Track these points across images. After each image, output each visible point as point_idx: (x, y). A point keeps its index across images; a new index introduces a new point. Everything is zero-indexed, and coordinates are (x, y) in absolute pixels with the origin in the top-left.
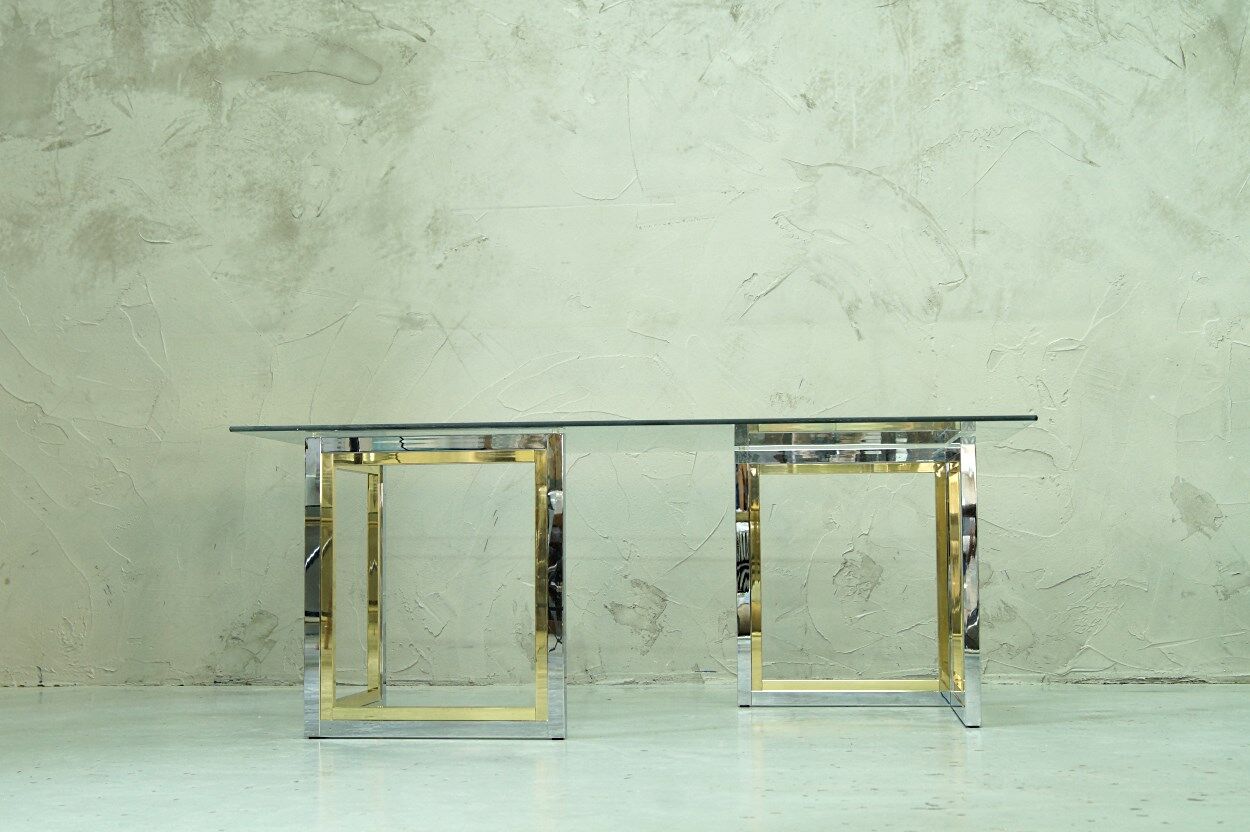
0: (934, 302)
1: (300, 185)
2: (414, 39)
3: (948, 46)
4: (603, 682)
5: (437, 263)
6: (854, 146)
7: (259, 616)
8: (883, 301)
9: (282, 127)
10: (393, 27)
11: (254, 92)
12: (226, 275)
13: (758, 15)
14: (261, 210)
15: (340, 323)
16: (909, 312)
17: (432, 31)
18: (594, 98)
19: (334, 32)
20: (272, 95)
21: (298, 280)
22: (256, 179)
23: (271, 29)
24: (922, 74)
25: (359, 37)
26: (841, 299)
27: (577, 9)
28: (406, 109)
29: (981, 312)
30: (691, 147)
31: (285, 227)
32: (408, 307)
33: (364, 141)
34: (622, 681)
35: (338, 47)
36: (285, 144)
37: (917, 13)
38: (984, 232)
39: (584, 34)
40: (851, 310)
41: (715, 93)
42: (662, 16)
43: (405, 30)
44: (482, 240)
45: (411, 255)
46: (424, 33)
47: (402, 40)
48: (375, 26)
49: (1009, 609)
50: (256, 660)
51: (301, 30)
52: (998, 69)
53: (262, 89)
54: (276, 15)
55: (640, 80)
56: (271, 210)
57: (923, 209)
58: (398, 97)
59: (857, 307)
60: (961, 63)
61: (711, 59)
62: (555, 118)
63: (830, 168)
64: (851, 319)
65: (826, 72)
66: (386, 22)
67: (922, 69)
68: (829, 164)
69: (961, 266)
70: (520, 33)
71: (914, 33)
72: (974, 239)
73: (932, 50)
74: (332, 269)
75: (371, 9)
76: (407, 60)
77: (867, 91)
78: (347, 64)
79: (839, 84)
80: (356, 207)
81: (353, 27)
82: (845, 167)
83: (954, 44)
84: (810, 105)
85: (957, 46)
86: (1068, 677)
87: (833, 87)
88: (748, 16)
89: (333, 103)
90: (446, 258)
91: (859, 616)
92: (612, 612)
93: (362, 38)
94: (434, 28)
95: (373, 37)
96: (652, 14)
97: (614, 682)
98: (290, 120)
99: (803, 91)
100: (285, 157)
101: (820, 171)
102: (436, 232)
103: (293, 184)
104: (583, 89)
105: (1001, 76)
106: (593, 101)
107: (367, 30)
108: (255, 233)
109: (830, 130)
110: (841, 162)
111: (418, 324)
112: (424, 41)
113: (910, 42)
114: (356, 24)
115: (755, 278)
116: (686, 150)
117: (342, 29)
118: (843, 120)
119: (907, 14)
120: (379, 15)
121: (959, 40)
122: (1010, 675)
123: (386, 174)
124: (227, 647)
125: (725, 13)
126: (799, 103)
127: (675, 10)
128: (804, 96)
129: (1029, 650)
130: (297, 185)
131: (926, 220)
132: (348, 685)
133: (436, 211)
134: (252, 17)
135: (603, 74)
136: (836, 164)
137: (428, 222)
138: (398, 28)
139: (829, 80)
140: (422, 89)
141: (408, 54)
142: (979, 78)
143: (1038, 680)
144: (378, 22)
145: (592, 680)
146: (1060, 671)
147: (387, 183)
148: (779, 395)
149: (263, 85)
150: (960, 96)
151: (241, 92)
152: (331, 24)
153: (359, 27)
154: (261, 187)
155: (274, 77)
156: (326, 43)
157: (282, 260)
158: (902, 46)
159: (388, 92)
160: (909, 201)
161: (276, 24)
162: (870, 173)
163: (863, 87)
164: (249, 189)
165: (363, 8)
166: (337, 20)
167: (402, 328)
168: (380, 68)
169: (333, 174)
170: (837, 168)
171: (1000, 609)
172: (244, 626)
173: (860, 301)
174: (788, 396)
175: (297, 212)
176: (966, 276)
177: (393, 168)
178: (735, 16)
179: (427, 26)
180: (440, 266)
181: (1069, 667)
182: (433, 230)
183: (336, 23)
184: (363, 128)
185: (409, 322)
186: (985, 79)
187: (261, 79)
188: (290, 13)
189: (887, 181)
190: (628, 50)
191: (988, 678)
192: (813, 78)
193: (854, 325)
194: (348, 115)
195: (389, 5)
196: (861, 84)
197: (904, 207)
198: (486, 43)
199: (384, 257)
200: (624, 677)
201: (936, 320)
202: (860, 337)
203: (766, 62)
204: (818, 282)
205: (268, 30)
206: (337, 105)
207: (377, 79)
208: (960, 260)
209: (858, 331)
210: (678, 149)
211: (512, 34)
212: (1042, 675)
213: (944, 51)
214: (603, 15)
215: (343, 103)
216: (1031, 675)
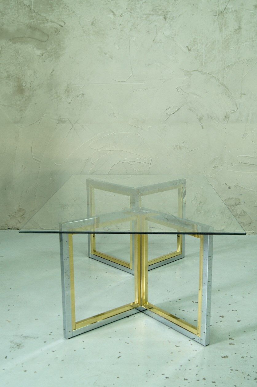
0: (227, 117)
1: (24, 76)
2: (59, 26)
3: (236, 30)
5: (69, 102)
6: (204, 65)
7: (20, 210)
8: (211, 116)
9: (18, 56)
10: (52, 22)
11: (8, 44)
12: (3, 105)
13: (173, 18)
14: (12, 84)
15: (39, 122)
16: (219, 120)
17: (65, 23)
18: (119, 47)
19: (33, 23)
20: (14, 45)
21: (26, 107)
22: (10, 74)
23: (12, 22)
24: (227, 40)
25: (41, 25)
26: (197, 115)
27: (113, 16)
28: (57, 50)
29: (242, 120)
30: (150, 64)
31: (21, 90)
32: (60, 116)
33: (44, 61)
35: (34, 28)
36: (19, 62)
37: (226, 18)
38: (244, 94)
39: (115, 24)
40: (200, 119)
41: (158, 45)
42: (141, 18)
43: (56, 23)
44: (83, 95)
45: (61, 99)
46: (62, 24)
47: (55, 26)
48: (46, 21)
49: (244, 212)
50: (20, 222)
51: (22, 23)
52: (252, 39)
53: (10, 43)
54: (14, 17)
55: (134, 41)
56: (16, 84)
57: (225, 86)
58: (54, 46)
59: (202, 118)
60: (240, 36)
61: (157, 33)
62: (106, 54)
63: (195, 72)
64: (200, 122)
65: (195, 39)
66: (49, 20)
67: (227, 38)
68: (195, 71)
69: (236, 106)
70: (94, 24)
71: (225, 25)
72: (241, 96)
73: (231, 31)
74: (36, 104)
75: (44, 15)
76: (56, 33)
77: (208, 46)
78: (37, 35)
79: (199, 43)
80: (42, 83)
81: (39, 22)
82: (200, 72)
83: (238, 29)
84: (189, 50)
85: (239, 30)
87: (197, 44)
88: (170, 19)
89: (34, 48)
90: (72, 100)
91: (199, 213)
93: (42, 25)
94: (66, 22)
95: (46, 25)
96: (137, 18)
98: (20, 54)
99: (187, 45)
100: (19, 66)
101: (192, 73)
102: (68, 92)
103: (22, 75)
104: (115, 44)
105: (253, 41)
106: (118, 48)
107: (43, 23)
108: (11, 92)
109: (196, 59)
110: (199, 70)
111: (64, 122)
112: (62, 26)
113: (224, 28)
114: (40, 21)
115: (170, 108)
116: (148, 65)
117: (36, 22)
118: (200, 55)
119: (223, 18)
120: (47, 18)
121: (240, 28)
123: (52, 72)
124: (11, 219)
125: (162, 17)
126: (186, 50)
127: (145, 16)
128: (187, 47)
129: (250, 224)
130: (23, 76)
131: (226, 90)
133: (68, 85)
134: (6, 18)
135: (122, 39)
136: (197, 71)
137: (66, 88)
138: (54, 22)
139: (196, 41)
140: (62, 44)
141: (57, 31)
142: (246, 41)
144: (47, 20)
147: (52, 75)
148: (177, 146)
149: (11, 42)
150: (239, 48)
151: (4, 44)
152: (32, 20)
153: (41, 22)
154: (12, 76)
155: (14, 39)
156: (30, 27)
157: (20, 100)
158: (221, 30)
159: (51, 44)
160: (221, 84)
161: (14, 21)
162: (208, 74)
163: (207, 44)
164: (9, 77)
165: (42, 15)
166: (33, 19)
167: (59, 123)
168: (49, 37)
169: (35, 72)
170: (198, 72)
171: (242, 212)
172: (15, 212)
173: (203, 116)
174: (180, 146)
175: (24, 85)
176: (238, 109)
177: (54, 70)
178: (165, 19)
179: (63, 21)
180: (70, 103)
182: (67, 91)
183: (33, 20)
184: (43, 57)
185: (61, 121)
186: (248, 42)
187: (10, 40)
188: (18, 17)
189: (214, 77)
190: (129, 30)
192: (191, 41)
193: (201, 124)
194: (39, 52)
195: (50, 14)
196: (207, 43)
197: (219, 86)
198: (83, 27)
199: (52, 100)
201: (227, 123)
202: (203, 128)
203: (175, 35)
204: (190, 110)
205: (11, 23)
206: (35, 49)
207: (47, 40)
208: (236, 104)
209: (202, 126)
210: (146, 65)
211: (91, 24)
212: (253, 231)
213: (235, 32)
214: (121, 18)
215: (37, 48)
216: (250, 231)
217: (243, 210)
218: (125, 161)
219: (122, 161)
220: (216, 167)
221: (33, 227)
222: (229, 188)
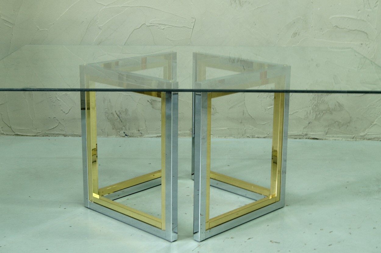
4: (147, 136)
34: (156, 135)
49: (340, 105)
86: (365, 137)
91: (269, 108)
92: (151, 104)
97: (151, 136)
122: (338, 135)
129: (348, 124)
132: (25, 135)
143: (351, 138)
145: (141, 135)
146: (362, 134)
171: (336, 105)
181: (366, 133)
191: (328, 137)
200: (156, 133)
212: (353, 136)
216: (348, 136)
217: (338, 103)
218: (152, 25)
219: (147, 24)
220: (296, 33)
221: (2, 132)
222: (317, 65)
